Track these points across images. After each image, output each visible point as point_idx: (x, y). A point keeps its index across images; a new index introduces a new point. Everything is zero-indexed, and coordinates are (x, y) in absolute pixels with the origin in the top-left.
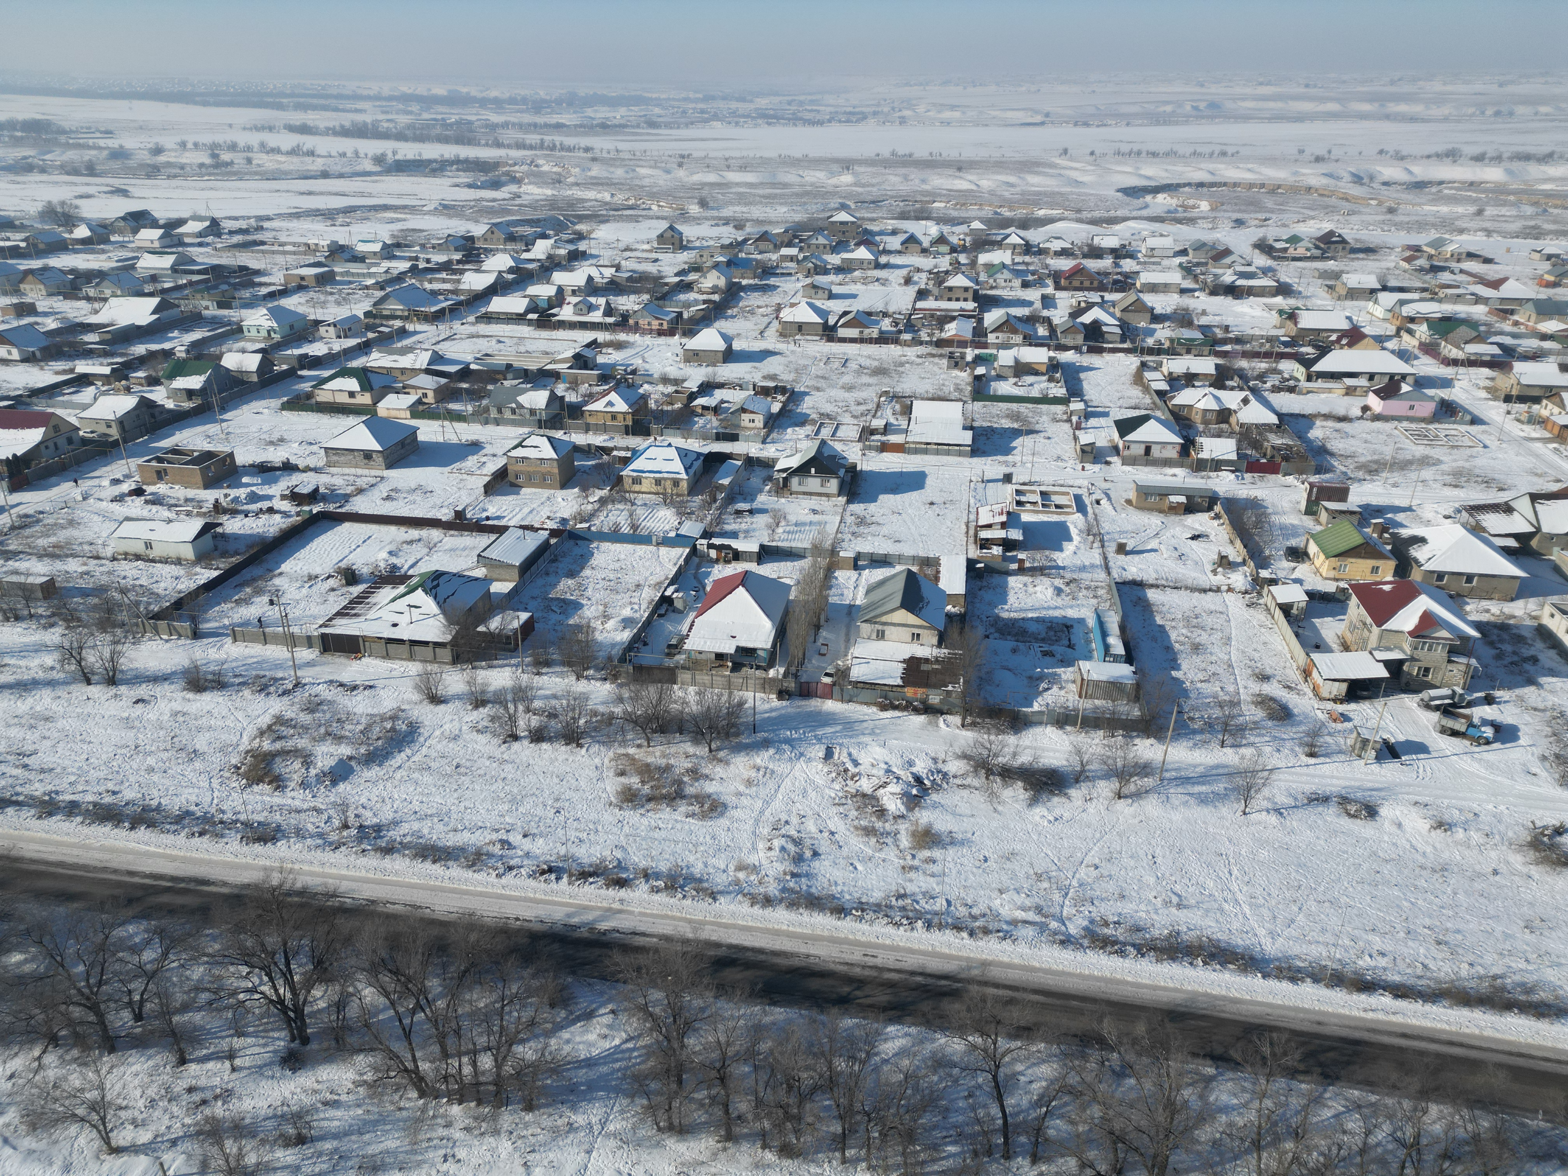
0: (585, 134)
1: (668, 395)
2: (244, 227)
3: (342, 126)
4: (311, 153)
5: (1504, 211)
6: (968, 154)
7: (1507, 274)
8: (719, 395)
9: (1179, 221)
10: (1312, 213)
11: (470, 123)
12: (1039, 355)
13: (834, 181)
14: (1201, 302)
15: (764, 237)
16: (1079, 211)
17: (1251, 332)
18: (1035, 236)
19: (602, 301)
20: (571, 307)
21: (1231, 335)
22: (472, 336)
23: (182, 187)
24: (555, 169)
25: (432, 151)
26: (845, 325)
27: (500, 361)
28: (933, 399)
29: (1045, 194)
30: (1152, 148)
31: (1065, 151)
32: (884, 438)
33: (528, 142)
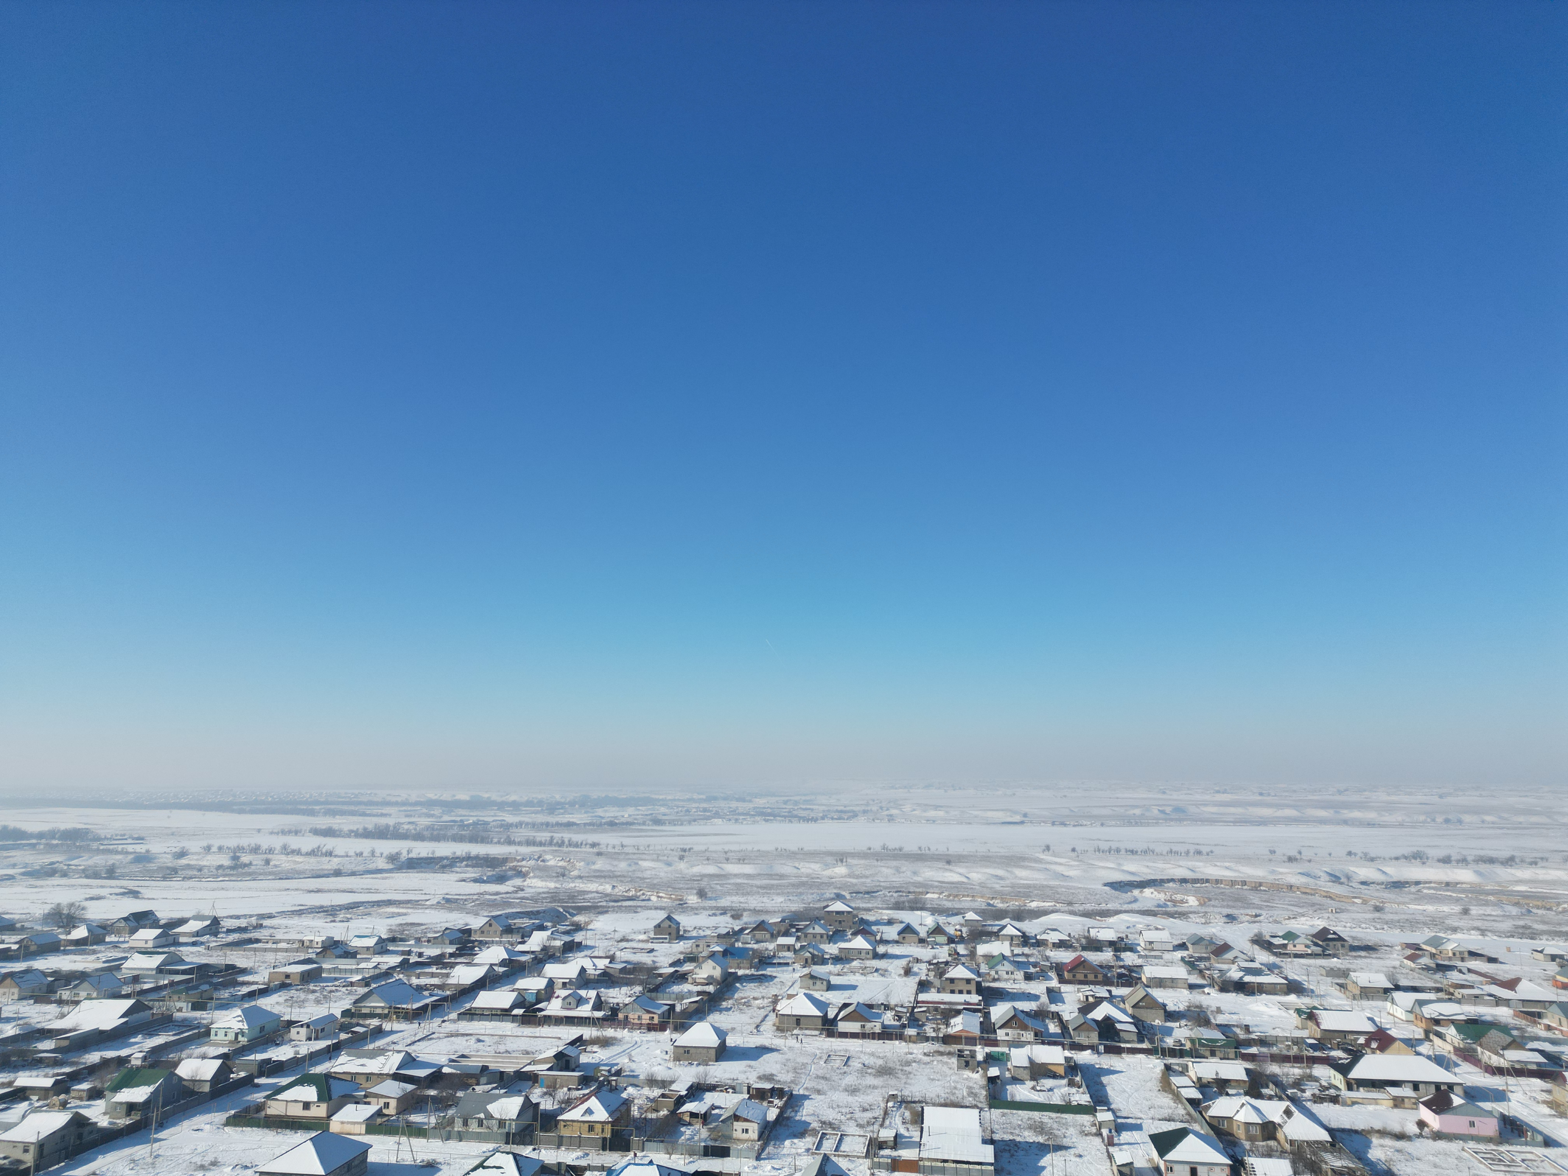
0: (594, 831)
1: (653, 1100)
2: (243, 925)
3: (365, 829)
4: (330, 854)
5: (1489, 910)
6: (955, 849)
7: (1518, 975)
8: (710, 1098)
9: (1171, 915)
10: (1300, 910)
11: (486, 823)
12: (1053, 1055)
13: (828, 873)
14: (1212, 998)
15: (761, 926)
16: (1070, 904)
17: (1274, 1033)
18: (1031, 927)
19: (592, 994)
20: (560, 1000)
21: (1253, 1036)
22: (451, 1035)
23: (193, 888)
24: (561, 864)
25: (444, 849)
26: (845, 1019)
27: (475, 1062)
28: (945, 1105)
29: (1035, 887)
30: (1130, 847)
31: (1048, 848)
32: (894, 1154)
33: (538, 839)
